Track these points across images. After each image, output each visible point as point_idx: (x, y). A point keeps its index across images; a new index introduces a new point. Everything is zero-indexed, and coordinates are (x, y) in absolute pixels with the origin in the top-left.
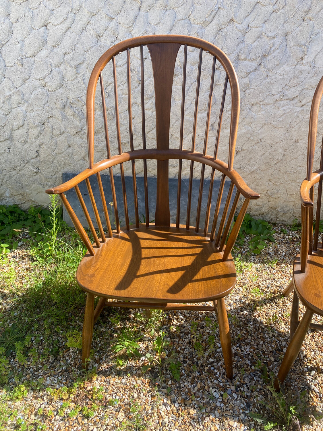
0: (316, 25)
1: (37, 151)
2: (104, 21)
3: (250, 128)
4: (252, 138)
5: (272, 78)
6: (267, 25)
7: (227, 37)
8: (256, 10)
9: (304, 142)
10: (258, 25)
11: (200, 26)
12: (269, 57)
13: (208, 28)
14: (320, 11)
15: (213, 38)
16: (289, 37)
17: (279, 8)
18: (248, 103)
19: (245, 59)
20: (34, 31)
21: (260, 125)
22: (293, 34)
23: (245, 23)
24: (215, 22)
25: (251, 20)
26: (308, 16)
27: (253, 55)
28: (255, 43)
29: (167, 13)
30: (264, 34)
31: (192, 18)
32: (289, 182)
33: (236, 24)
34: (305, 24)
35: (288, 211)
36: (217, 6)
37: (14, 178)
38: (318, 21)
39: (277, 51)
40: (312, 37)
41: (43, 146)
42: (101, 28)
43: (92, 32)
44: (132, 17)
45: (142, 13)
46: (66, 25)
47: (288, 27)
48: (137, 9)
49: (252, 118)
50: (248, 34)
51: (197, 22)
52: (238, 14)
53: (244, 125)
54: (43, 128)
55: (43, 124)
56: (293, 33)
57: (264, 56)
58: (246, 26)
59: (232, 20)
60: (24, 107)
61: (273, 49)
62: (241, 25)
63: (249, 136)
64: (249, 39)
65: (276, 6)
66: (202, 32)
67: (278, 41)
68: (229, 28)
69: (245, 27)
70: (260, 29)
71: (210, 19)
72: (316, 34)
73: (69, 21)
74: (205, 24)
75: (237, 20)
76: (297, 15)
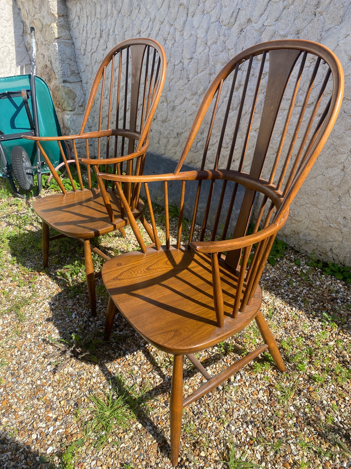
0: (327, 20)
2: (167, 28)
6: (279, 23)
7: (246, 37)
8: (269, 8)
9: (323, 159)
10: (271, 24)
11: (227, 27)
13: (233, 29)
14: (330, 3)
15: (236, 38)
16: (302, 35)
17: (289, 4)
21: (278, 132)
23: (260, 22)
24: (237, 23)
25: (265, 18)
26: (319, 10)
29: (204, 17)
30: (276, 32)
31: (221, 20)
32: (309, 206)
33: (253, 24)
34: (316, 19)
35: (310, 241)
36: (238, 7)
38: (328, 15)
40: (323, 34)
42: (166, 33)
43: (161, 37)
44: (182, 23)
45: (189, 18)
47: (299, 24)
50: (264, 32)
51: (224, 23)
52: (254, 13)
56: (305, 30)
59: (249, 21)
62: (258, 25)
64: (264, 38)
66: (228, 34)
68: (248, 28)
69: (260, 26)
70: (273, 27)
71: (233, 20)
72: (327, 31)
73: (149, 28)
74: (230, 26)
75: (253, 19)
76: (306, 10)
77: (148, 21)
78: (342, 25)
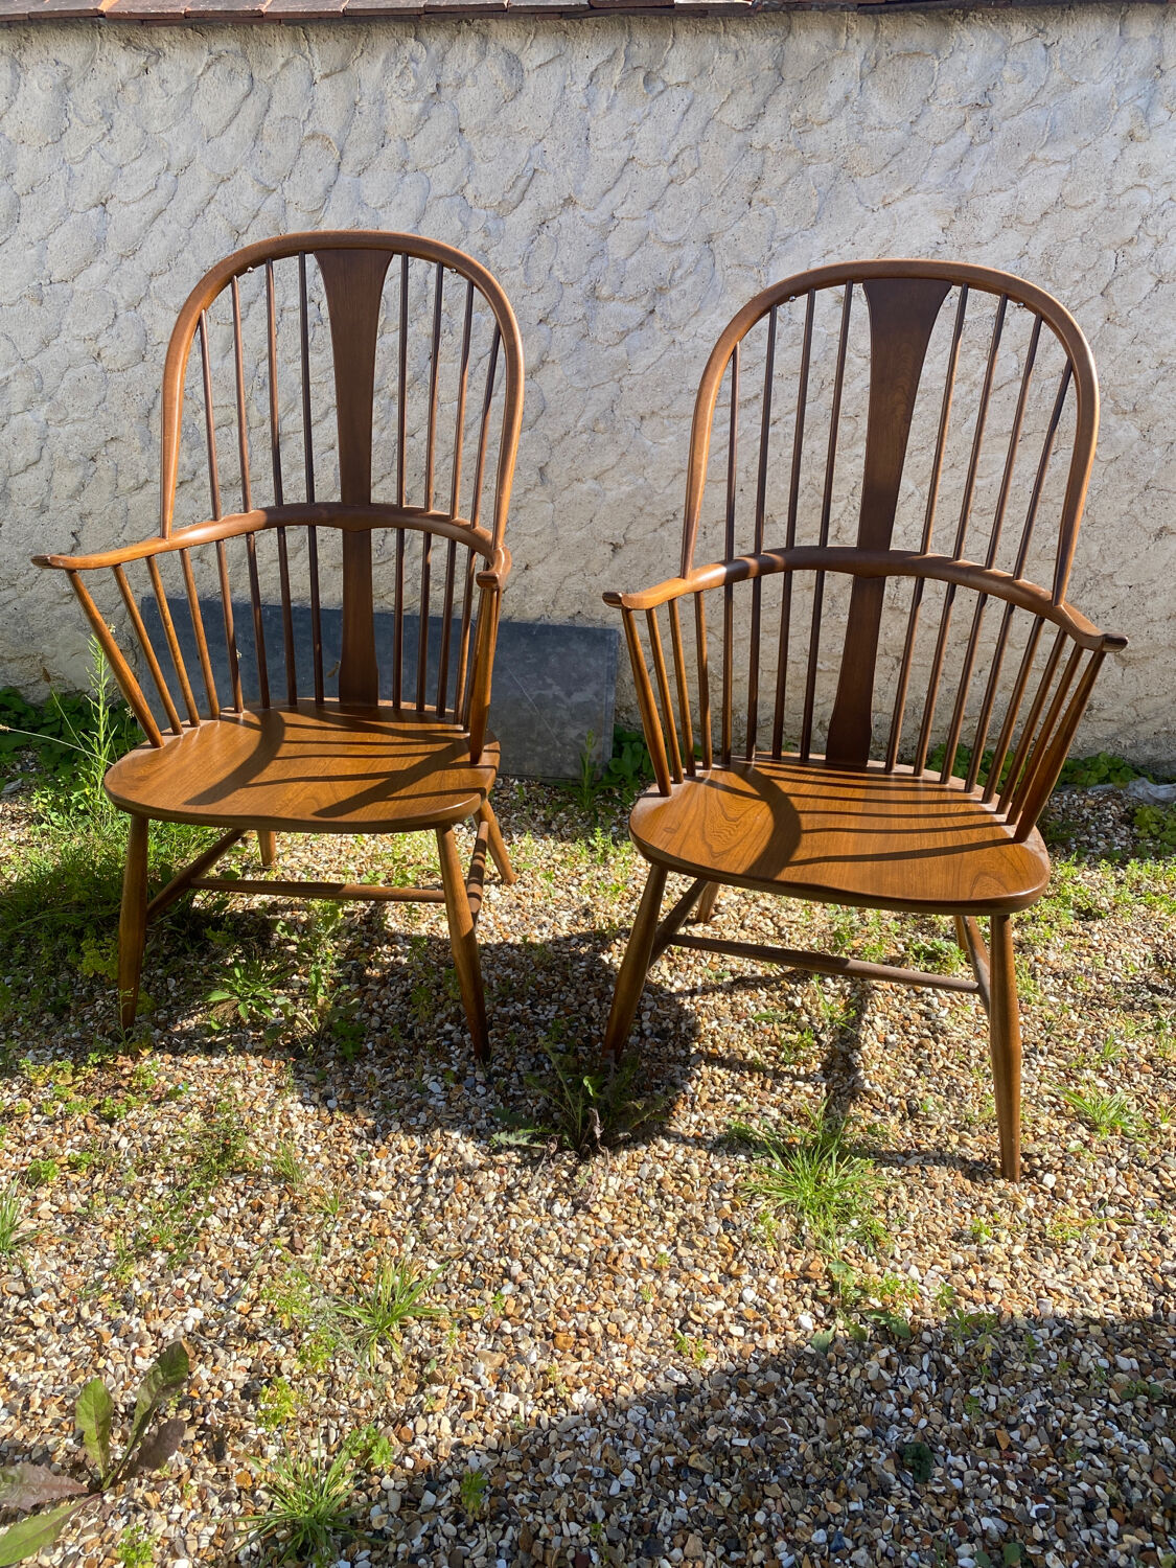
0: (781, 217)
1: (73, 534)
2: (251, 196)
3: (641, 481)
4: (648, 509)
5: (687, 346)
6: (659, 215)
7: (561, 242)
8: (627, 179)
10: (636, 214)
11: (490, 212)
12: (674, 294)
13: (511, 219)
14: (787, 182)
15: (526, 242)
16: (719, 245)
17: (685, 174)
18: (629, 412)
19: (611, 298)
20: (73, 217)
22: (728, 237)
23: (604, 209)
24: (528, 206)
25: (618, 200)
26: (760, 194)
27: (630, 288)
28: (633, 260)
29: (407, 179)
30: (652, 235)
31: (469, 192)
33: (580, 211)
34: (753, 214)
36: (531, 164)
37: (10, 609)
38: (784, 208)
39: (691, 280)
40: (775, 245)
41: (89, 521)
42: (243, 213)
43: (221, 223)
44: (320, 190)
45: (346, 178)
46: (152, 204)
47: (712, 220)
48: (332, 168)
49: (645, 454)
50: (613, 234)
51: (482, 202)
52: (583, 185)
53: (627, 473)
54: (92, 470)
55: (93, 459)
56: (727, 234)
57: (660, 291)
58: (606, 216)
59: (569, 201)
60: (43, 411)
61: (679, 273)
62: (596, 213)
63: (641, 502)
64: (617, 246)
65: (675, 168)
66: (498, 229)
67: (690, 253)
68: (565, 219)
70: (643, 223)
71: (514, 196)
72: (784, 240)
73: (161, 193)
74: (503, 209)
75: (582, 199)
76: (730, 192)
77: (153, 170)
78: (817, 229)
